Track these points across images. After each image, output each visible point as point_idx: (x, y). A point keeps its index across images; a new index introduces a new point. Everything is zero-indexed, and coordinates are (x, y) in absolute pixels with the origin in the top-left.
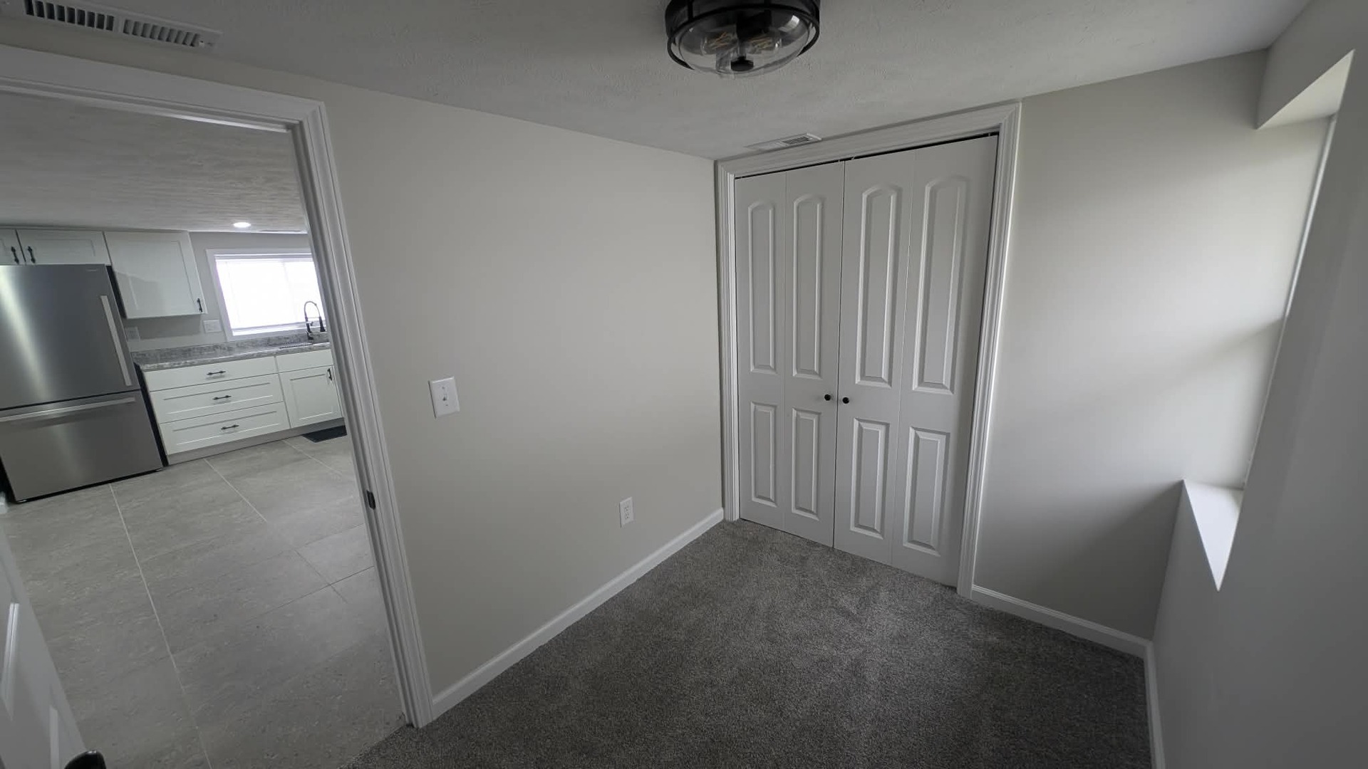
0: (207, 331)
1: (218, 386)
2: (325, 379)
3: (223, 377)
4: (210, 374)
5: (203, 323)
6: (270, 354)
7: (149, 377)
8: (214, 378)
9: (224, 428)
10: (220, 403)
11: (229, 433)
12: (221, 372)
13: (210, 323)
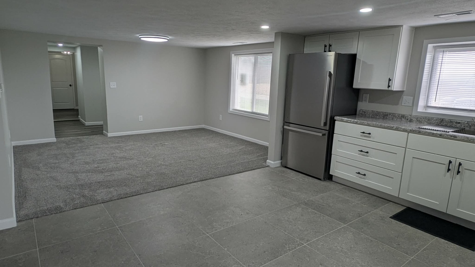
0: (403, 104)
1: (365, 143)
2: (445, 167)
3: (370, 137)
4: (364, 133)
5: (403, 97)
6: (405, 131)
7: (338, 124)
8: (365, 136)
9: (359, 173)
10: (363, 155)
11: (360, 177)
12: (370, 134)
13: (406, 99)
